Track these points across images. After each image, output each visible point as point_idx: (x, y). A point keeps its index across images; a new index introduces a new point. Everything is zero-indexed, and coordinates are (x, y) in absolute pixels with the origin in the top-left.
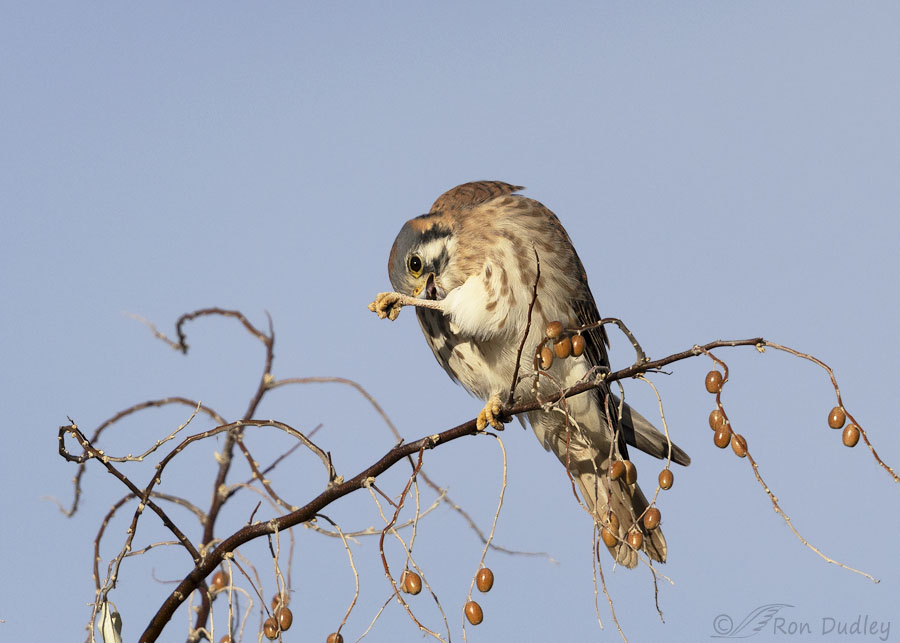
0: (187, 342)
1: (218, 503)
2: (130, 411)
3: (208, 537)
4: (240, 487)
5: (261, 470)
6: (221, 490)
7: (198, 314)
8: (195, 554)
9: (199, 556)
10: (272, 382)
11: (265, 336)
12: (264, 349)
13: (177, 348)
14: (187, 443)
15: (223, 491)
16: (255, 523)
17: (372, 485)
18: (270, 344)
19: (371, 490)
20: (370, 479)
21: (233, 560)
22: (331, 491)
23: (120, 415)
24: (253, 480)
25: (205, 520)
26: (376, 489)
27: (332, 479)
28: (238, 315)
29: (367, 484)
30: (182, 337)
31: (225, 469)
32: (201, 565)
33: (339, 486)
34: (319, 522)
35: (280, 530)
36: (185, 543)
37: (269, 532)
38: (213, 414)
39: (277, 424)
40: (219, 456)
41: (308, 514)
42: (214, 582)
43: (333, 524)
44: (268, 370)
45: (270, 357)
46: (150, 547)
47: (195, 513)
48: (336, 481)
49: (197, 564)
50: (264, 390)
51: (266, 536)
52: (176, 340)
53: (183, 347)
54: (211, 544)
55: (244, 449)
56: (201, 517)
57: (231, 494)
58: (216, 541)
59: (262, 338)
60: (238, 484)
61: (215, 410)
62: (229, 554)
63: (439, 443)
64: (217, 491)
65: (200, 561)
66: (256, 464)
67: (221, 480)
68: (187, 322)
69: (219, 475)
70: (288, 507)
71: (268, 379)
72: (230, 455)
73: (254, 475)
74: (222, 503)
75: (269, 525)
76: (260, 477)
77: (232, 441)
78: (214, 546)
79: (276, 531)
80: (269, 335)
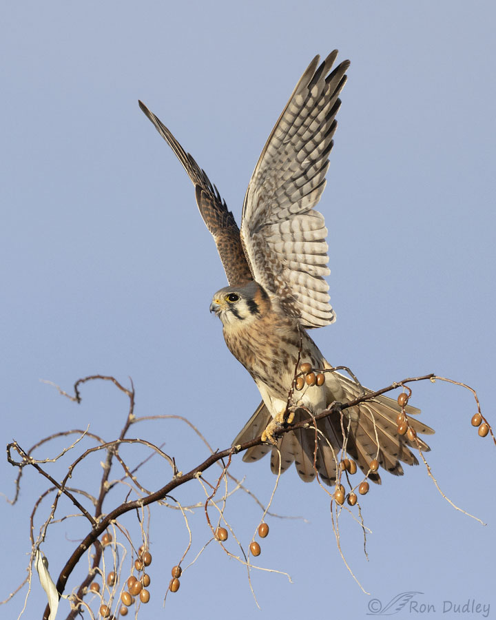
0: (80, 396)
1: (104, 493)
2: (49, 439)
3: (99, 513)
4: (117, 483)
5: (130, 471)
6: (105, 484)
7: (88, 379)
8: (93, 522)
9: (95, 523)
10: (134, 419)
11: (129, 392)
12: (129, 400)
13: (74, 400)
14: (87, 453)
15: (107, 485)
16: (129, 502)
17: (200, 476)
18: (132, 396)
19: (200, 480)
20: (199, 473)
21: (116, 524)
22: (175, 480)
23: (43, 441)
24: (125, 477)
25: (96, 503)
26: (202, 479)
27: (176, 474)
28: (113, 379)
29: (197, 476)
30: (78, 393)
31: (108, 472)
32: (96, 528)
33: (180, 478)
34: (167, 501)
35: (144, 505)
36: (86, 515)
37: (136, 507)
38: (99, 439)
39: (142, 441)
40: (103, 464)
41: (161, 495)
42: (103, 539)
43: (176, 501)
44: (132, 412)
45: (133, 404)
46: (65, 518)
47: (90, 498)
48: (178, 475)
49: (94, 527)
50: (129, 424)
51: (135, 509)
52: (74, 395)
53: (78, 399)
54: (100, 517)
55: (119, 459)
56: (94, 502)
57: (111, 487)
58: (103, 515)
59: (127, 393)
60: (115, 481)
61: (100, 437)
62: (113, 521)
63: (241, 450)
64: (103, 485)
65: (96, 525)
66: (127, 468)
67: (105, 478)
68: (81, 384)
69: (104, 476)
70: (148, 493)
71: (131, 417)
72: (110, 463)
73: (127, 475)
74: (106, 492)
75: (138, 503)
76: (131, 475)
77: (111, 454)
78: (102, 518)
79: (142, 506)
80: (131, 391)
